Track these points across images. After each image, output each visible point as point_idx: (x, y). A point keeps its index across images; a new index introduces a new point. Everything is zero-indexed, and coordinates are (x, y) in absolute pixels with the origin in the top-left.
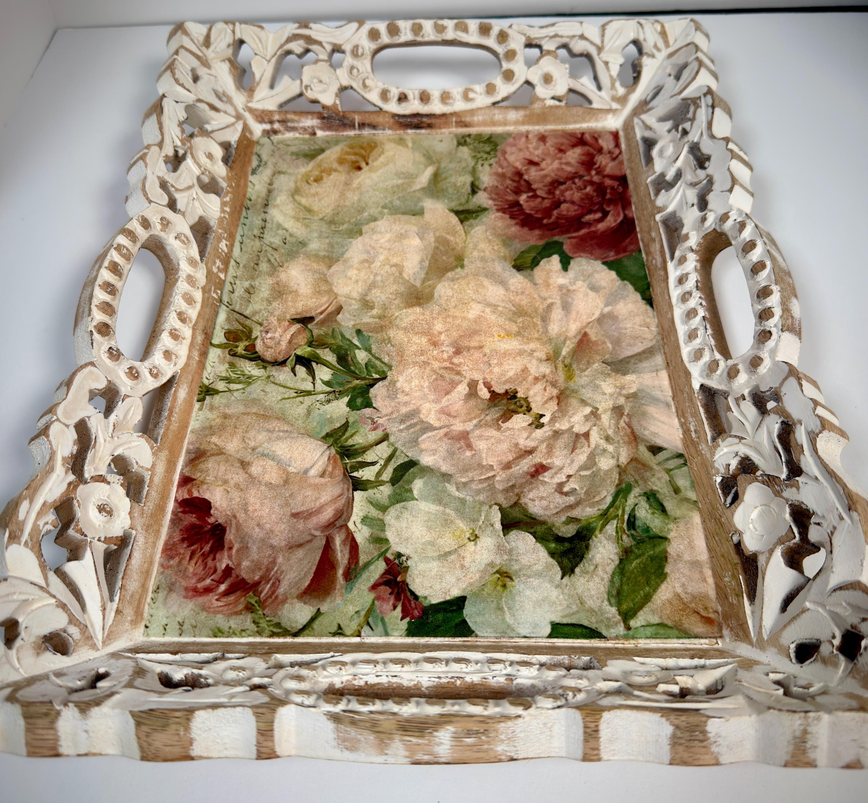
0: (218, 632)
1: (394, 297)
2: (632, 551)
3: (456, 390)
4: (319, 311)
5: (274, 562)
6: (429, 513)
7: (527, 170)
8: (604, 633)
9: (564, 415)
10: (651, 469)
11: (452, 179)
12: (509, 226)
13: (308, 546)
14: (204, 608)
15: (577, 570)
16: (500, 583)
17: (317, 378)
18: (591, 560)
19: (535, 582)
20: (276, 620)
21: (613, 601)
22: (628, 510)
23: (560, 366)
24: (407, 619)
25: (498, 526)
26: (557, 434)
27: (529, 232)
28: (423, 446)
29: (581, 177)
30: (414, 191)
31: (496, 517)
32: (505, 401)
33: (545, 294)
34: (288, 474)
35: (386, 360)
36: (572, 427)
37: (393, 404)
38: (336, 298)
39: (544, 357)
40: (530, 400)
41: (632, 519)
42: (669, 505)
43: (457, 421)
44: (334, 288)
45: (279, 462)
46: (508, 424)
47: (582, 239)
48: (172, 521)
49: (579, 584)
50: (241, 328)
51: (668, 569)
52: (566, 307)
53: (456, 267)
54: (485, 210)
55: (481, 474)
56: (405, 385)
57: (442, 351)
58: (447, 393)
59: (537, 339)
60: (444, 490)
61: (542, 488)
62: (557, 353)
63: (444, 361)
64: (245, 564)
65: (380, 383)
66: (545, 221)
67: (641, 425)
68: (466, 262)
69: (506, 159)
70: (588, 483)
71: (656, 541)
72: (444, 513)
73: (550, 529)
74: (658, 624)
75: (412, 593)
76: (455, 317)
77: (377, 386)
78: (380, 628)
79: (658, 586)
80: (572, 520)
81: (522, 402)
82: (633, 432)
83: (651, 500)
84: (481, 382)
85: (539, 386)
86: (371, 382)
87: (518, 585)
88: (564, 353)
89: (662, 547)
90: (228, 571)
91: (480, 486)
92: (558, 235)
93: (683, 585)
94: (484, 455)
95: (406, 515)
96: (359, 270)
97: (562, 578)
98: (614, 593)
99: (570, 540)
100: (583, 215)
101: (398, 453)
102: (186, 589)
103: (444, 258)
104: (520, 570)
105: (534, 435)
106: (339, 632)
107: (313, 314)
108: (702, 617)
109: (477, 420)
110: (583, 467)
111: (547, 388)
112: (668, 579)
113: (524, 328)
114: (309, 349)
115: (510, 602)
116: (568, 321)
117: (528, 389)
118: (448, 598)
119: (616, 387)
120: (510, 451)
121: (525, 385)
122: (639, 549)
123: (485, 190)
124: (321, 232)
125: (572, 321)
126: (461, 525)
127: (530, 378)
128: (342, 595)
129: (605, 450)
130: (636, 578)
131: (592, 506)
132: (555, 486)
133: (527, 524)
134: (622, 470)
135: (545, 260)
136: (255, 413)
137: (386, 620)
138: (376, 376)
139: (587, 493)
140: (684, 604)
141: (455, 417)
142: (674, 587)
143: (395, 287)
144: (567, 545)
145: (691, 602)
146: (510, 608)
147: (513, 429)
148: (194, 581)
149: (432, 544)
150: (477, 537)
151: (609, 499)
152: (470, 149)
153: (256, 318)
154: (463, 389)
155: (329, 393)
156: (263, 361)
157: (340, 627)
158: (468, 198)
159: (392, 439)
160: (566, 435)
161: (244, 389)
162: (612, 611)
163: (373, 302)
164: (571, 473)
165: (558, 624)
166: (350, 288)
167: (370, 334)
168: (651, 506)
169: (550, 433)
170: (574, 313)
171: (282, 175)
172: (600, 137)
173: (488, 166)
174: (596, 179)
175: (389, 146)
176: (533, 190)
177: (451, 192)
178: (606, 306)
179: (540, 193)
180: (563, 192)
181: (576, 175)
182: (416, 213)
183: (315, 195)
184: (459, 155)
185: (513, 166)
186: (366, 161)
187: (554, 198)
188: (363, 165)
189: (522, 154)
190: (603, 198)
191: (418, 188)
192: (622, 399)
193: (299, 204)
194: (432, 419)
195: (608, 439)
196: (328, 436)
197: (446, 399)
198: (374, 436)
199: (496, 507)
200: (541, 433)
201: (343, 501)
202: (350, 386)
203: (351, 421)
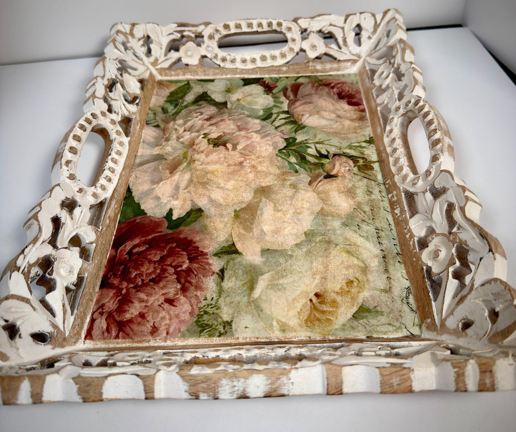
1: (278, 191)
2: (179, 98)
3: (243, 147)
4: (322, 182)
5: (316, 91)
6: (256, 106)
7: (176, 294)
8: (196, 81)
9: (193, 138)
10: (161, 120)
11: (239, 283)
12: (201, 240)
13: (304, 95)
15: (201, 93)
16: (230, 89)
17: (315, 150)
19: (217, 90)
20: (310, 79)
21: (191, 87)
22: (177, 108)
23: (189, 158)
24: (263, 80)
25: (229, 103)
26: (198, 131)
27: (188, 236)
28: (259, 126)
30: (269, 272)
31: (229, 105)
32: (220, 143)
33: (188, 195)
34: (318, 114)
35: (279, 158)
36: (190, 134)
37: (274, 140)
38: (314, 190)
39: (196, 162)
40: (207, 144)
41: (175, 106)
42: (160, 110)
43: (243, 135)
44: (317, 196)
45: (324, 118)
46: (219, 134)
47: (153, 231)
48: (362, 100)
49: (202, 90)
50: (366, 172)
51: (168, 94)
52: (177, 188)
53: (239, 211)
54: (215, 255)
55: (234, 117)
56: (268, 148)
58: (247, 145)
59: (198, 170)
60: (250, 112)
61: (209, 114)
62: (189, 164)
63: (248, 159)
64: (326, 90)
65: (281, 148)
66: (174, 245)
67: (159, 134)
68: (233, 214)
69: (192, 306)
70: (190, 116)
71: (169, 101)
72: (250, 106)
73: (209, 103)
74: (178, 83)
75: (262, 86)
76: (242, 181)
77: (283, 147)
78: (273, 78)
79: (174, 91)
80: (199, 105)
81: (211, 143)
82: (164, 132)
84: (231, 150)
85: (201, 149)
86: (285, 148)
87: (224, 89)
88: (185, 164)
89: (168, 99)
90: (332, 88)
91: (234, 114)
92: (168, 234)
93: (165, 91)
94: (232, 124)
95: (266, 104)
96: (303, 207)
97: (208, 91)
100: (147, 250)
101: (271, 123)
103: (246, 217)
104: (222, 93)
105: (208, 131)
106: (287, 77)
107: (325, 180)
108: (163, 85)
109: (233, 136)
110: (190, 120)
111: (198, 149)
113: (204, 176)
114: (322, 162)
116: (179, 180)
117: (207, 148)
118: (249, 86)
119: (164, 149)
120: (220, 125)
121: (208, 150)
122: (177, 99)
123: (214, 273)
124: (334, 235)
125: (176, 180)
126: (243, 103)
127: (205, 152)
128: (288, 85)
129: (179, 126)
130: (181, 92)
131: (190, 110)
132: (203, 114)
133: (217, 104)
134: (174, 120)
135: (182, 216)
136: (341, 134)
137: (271, 80)
138: (284, 151)
139: (191, 113)
140: (167, 87)
142: (169, 90)
143: (278, 197)
144: (203, 99)
145: (165, 88)
146: (227, 85)
149: (256, 98)
150: (237, 100)
151: (182, 111)
152: (221, 318)
153: (359, 177)
154: (239, 147)
155: (307, 143)
156: (346, 156)
158: (227, 266)
159: (274, 128)
160: (194, 131)
161: (351, 144)
163: (290, 188)
164: (196, 118)
166: (306, 196)
167: (289, 171)
168: (167, 110)
169: (201, 131)
170: (174, 185)
171: (382, 288)
172: (103, 333)
173: (208, 298)
174: (125, 284)
175: (293, 322)
176: (176, 273)
177: (240, 271)
178: (155, 188)
179: (172, 270)
180: (154, 272)
181: (138, 289)
182: (265, 252)
183: (348, 267)
184: (231, 311)
185: (187, 298)
186: (313, 304)
187: (162, 266)
188: (314, 299)
189: (177, 313)
190: (126, 266)
191: (267, 274)
192: (164, 144)
193: (358, 258)
194: (255, 135)
195: (176, 130)
196: (303, 128)
197: (249, 143)
198: (282, 128)
199: (229, 108)
200: (205, 131)
201: (292, 107)
202: (297, 146)
203: (294, 133)
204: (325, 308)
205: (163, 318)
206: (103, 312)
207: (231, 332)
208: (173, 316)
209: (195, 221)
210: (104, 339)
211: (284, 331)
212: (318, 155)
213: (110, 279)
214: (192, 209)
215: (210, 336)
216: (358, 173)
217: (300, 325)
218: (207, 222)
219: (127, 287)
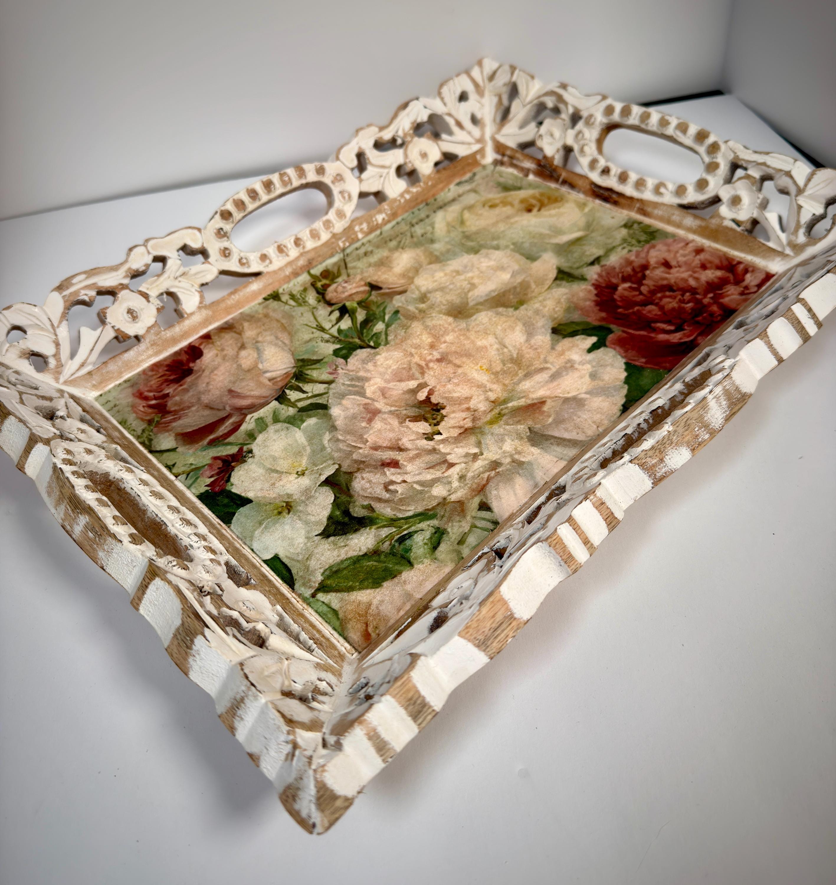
0: (124, 422)
1: (445, 303)
2: (379, 555)
3: (407, 382)
4: (391, 286)
5: (190, 407)
6: (296, 441)
7: (655, 268)
8: (296, 586)
9: (454, 443)
10: (464, 516)
12: (585, 300)
13: (215, 412)
14: (133, 407)
15: (332, 538)
16: (280, 510)
17: (339, 324)
18: (348, 539)
19: (299, 525)
20: (153, 437)
21: (327, 573)
22: (413, 529)
23: (497, 411)
24: (208, 488)
25: (323, 478)
26: (434, 450)
27: (596, 311)
28: (344, 402)
29: (695, 294)
30: (548, 243)
31: (330, 471)
32: (428, 409)
33: (551, 359)
34: (256, 366)
35: (390, 338)
36: (450, 454)
37: (360, 366)
38: (410, 284)
39: (493, 399)
40: (446, 419)
41: (407, 537)
42: (443, 547)
43: (383, 401)
44: (416, 278)
45: (259, 357)
46: (411, 425)
47: (632, 338)
49: (321, 547)
50: (336, 272)
51: (385, 584)
52: (555, 377)
53: (512, 307)
54: (584, 279)
55: (355, 441)
56: (382, 360)
57: (431, 354)
58: (400, 381)
59: (504, 385)
60: (321, 436)
61: (378, 476)
62: (505, 401)
63: (425, 360)
64: (177, 398)
65: (369, 350)
67: (497, 485)
68: (523, 307)
70: (411, 494)
71: (403, 561)
72: (304, 448)
73: (349, 503)
74: (334, 610)
75: (229, 477)
76: (468, 338)
77: (364, 350)
78: (191, 482)
79: (367, 588)
80: (370, 508)
81: (439, 417)
82: (484, 486)
83: (436, 535)
84: (430, 387)
85: (463, 415)
86: (365, 345)
87: (288, 519)
88: (510, 405)
89: (402, 568)
90: (166, 396)
91: (345, 448)
93: (382, 601)
94: (371, 432)
95: (282, 433)
96: (445, 275)
97: (316, 536)
98: (334, 569)
99: (352, 518)
100: (656, 321)
101: (325, 396)
102: (139, 390)
103: (511, 297)
104: (301, 512)
105: (418, 441)
106: (171, 467)
107: (385, 286)
108: (366, 630)
109: (396, 409)
110: (421, 483)
111: (467, 420)
112: (378, 590)
113: (504, 372)
114: (356, 305)
115: (271, 524)
116: (542, 386)
117: (454, 412)
118: (243, 495)
119: (516, 449)
120: (391, 440)
121: (456, 408)
122: (386, 556)
123: (601, 266)
124: (453, 240)
125: (546, 388)
126: (304, 461)
127: (465, 406)
128: (196, 450)
129: (450, 483)
130: (359, 572)
131: (395, 509)
132: (387, 480)
133: (341, 489)
134: (444, 502)
135: (583, 336)
136: (282, 324)
137: (199, 480)
138: (372, 344)
139: (401, 500)
140: (367, 613)
142: (375, 597)
143: (454, 297)
144: (346, 519)
145: (372, 615)
146: (266, 528)
147: (410, 429)
148: (146, 389)
149: (275, 459)
150: (303, 474)
151: (410, 514)
152: (628, 233)
153: (351, 271)
154: (412, 384)
155: (333, 337)
156: (324, 297)
157: (174, 465)
158: (582, 266)
159: (333, 386)
160: (438, 456)
161: (294, 306)
162: (319, 578)
163: (429, 299)
164: (408, 481)
165: (279, 558)
166: (426, 283)
167: (401, 317)
168: (431, 538)
169: (430, 448)
170: (555, 383)
171: (474, 194)
172: (753, 271)
173: (627, 251)
174: (706, 301)
175: (570, 205)
176: (641, 284)
177: (574, 256)
178: (586, 393)
179: (643, 289)
180: (665, 297)
181: (692, 290)
182: (531, 258)
183: (479, 215)
184: (616, 233)
185: (647, 259)
186: (540, 208)
188: (535, 210)
189: (667, 254)
191: (553, 242)
192: (508, 460)
194: (370, 389)
195: (462, 478)
196: (303, 360)
197: (394, 383)
198: (325, 377)
199: (337, 466)
200: (424, 443)
201: (262, 401)
202: (351, 340)
203: (324, 361)
204: (534, 202)
205: (683, 256)
206: (744, 288)
207: (629, 221)
208: (672, 253)
209: (573, 322)
210: (753, 266)
211: (585, 204)
212: (347, 315)
214: (563, 338)
216: (344, 274)
217: (567, 202)
218: (559, 315)
219: (704, 298)
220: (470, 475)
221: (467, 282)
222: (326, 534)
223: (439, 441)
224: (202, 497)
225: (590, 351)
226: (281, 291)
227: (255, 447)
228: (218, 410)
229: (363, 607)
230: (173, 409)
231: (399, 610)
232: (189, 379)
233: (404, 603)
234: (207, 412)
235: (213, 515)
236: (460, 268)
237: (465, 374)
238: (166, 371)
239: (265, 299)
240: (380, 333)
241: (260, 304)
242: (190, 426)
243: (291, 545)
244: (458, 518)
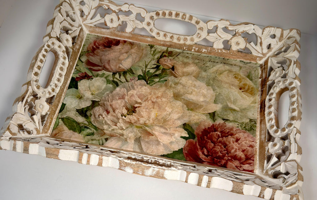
0: (84, 45)
1: (178, 91)
2: (78, 125)
5: (98, 56)
6: (102, 86)
7: (234, 138)
8: (60, 113)
9: (124, 122)
10: (101, 137)
11: (231, 114)
12: (204, 126)
13: (100, 62)
14: (90, 44)
16: (79, 97)
17: (151, 69)
18: (79, 116)
19: (77, 103)
20: (84, 55)
21: (67, 117)
22: (90, 128)
23: (142, 126)
24: (76, 78)
25: (94, 100)
26: (118, 119)
28: (122, 89)
29: (228, 153)
30: (226, 103)
31: (96, 100)
32: (132, 109)
33: (172, 129)
34: (122, 61)
35: (154, 85)
36: (120, 123)
37: (138, 84)
38: (180, 77)
39: (146, 123)
40: (132, 116)
41: (87, 128)
42: (89, 137)
44: (185, 77)
45: (126, 59)
46: (124, 109)
47: (195, 146)
48: (115, 39)
49: (74, 112)
50: (173, 54)
51: (71, 131)
52: (165, 133)
53: (188, 108)
54: (214, 121)
55: (110, 99)
56: (144, 88)
57: (154, 99)
58: (139, 97)
59: (154, 123)
60: (107, 91)
61: (102, 111)
63: (151, 99)
64: (99, 51)
65: (146, 83)
66: (205, 137)
67: (116, 139)
68: (190, 111)
69: (241, 132)
70: (101, 121)
71: (80, 131)
72: (101, 90)
73: (90, 110)
74: (58, 124)
75: (82, 80)
76: (167, 104)
78: (75, 72)
79: (68, 128)
80: (91, 115)
81: (131, 114)
82: (114, 136)
84: (141, 105)
85: (136, 119)
86: (146, 81)
87: (77, 100)
88: (146, 128)
89: (78, 132)
90: (98, 48)
91: (107, 99)
92: (198, 139)
93: (66, 133)
94: (116, 101)
95: (103, 82)
96: (191, 83)
97: (76, 109)
98: (69, 118)
99: (86, 113)
100: (207, 148)
101: (122, 83)
102: (96, 41)
103: (193, 106)
104: (81, 101)
106: (77, 65)
107: (175, 71)
108: (57, 134)
109: (128, 102)
110: (105, 122)
111: (134, 121)
112: (69, 130)
113: (159, 120)
114: (162, 69)
115: (74, 97)
116: (159, 132)
117: (135, 116)
118: (78, 86)
119: (131, 137)
120: (116, 107)
121: (137, 116)
122: (79, 126)
123: (224, 123)
124: (210, 76)
126: (97, 92)
127: (139, 117)
128: (86, 67)
129: (110, 128)
130: (71, 124)
131: (94, 121)
132: (102, 114)
133: (93, 106)
134: (103, 130)
135: (187, 132)
136: (142, 56)
137: (77, 74)
138: (148, 82)
139: (98, 120)
141: (130, 97)
142: (66, 131)
143: (182, 91)
144: (85, 112)
145: (61, 133)
146: (72, 97)
148: (98, 42)
149: (94, 85)
150: (92, 95)
151: (94, 125)
152: (248, 122)
153: (176, 58)
154: (139, 101)
155: (145, 71)
156: (160, 59)
157: (78, 66)
158: (221, 117)
159: (127, 83)
160: (117, 121)
161: (151, 54)
162: (65, 116)
163: (177, 85)
164: (105, 119)
165: (65, 105)
166: (184, 80)
167: (164, 83)
168: (90, 133)
169: (119, 117)
170: (162, 135)
171: (239, 68)
172: (251, 166)
173: (237, 126)
174: (226, 158)
175: (252, 99)
176: (222, 137)
177: (225, 113)
178: (163, 144)
179: (220, 139)
180: (220, 146)
181: (229, 152)
182: (215, 102)
183: (228, 76)
184: (245, 119)
185: (237, 134)
186: (244, 91)
187: (217, 142)
188: (242, 90)
189: (243, 138)
190: (215, 157)
191: (228, 104)
192: (126, 137)
193: (224, 72)
194: (131, 92)
195: (113, 130)
196: (131, 70)
197: (136, 96)
198: (128, 79)
199: (99, 100)
200: (120, 115)
201: (110, 70)
202: (146, 76)
203: (134, 75)
204: (247, 88)
205: (246, 143)
206: (240, 166)
207: (255, 120)
208: (245, 139)
209: (192, 127)
210: (254, 165)
211: (255, 103)
212: (156, 69)
213: (221, 164)
214: (183, 128)
215: (256, 127)
216: (173, 57)
217: (253, 97)
218: (193, 122)
219: (227, 157)
220: (115, 131)
221: (192, 91)
222: (77, 111)
223: (123, 118)
224: (73, 78)
225: (181, 137)
226: (155, 46)
227: (94, 79)
228: (101, 63)
229: (62, 130)
230: (95, 53)
231: (65, 137)
232: (107, 49)
233: (68, 137)
234: (99, 61)
235: (69, 84)
236: (197, 85)
237: (152, 111)
238: (107, 42)
239: (149, 45)
240: (154, 81)
241: (146, 45)
242: (92, 60)
243: (70, 105)
244: (99, 135)
